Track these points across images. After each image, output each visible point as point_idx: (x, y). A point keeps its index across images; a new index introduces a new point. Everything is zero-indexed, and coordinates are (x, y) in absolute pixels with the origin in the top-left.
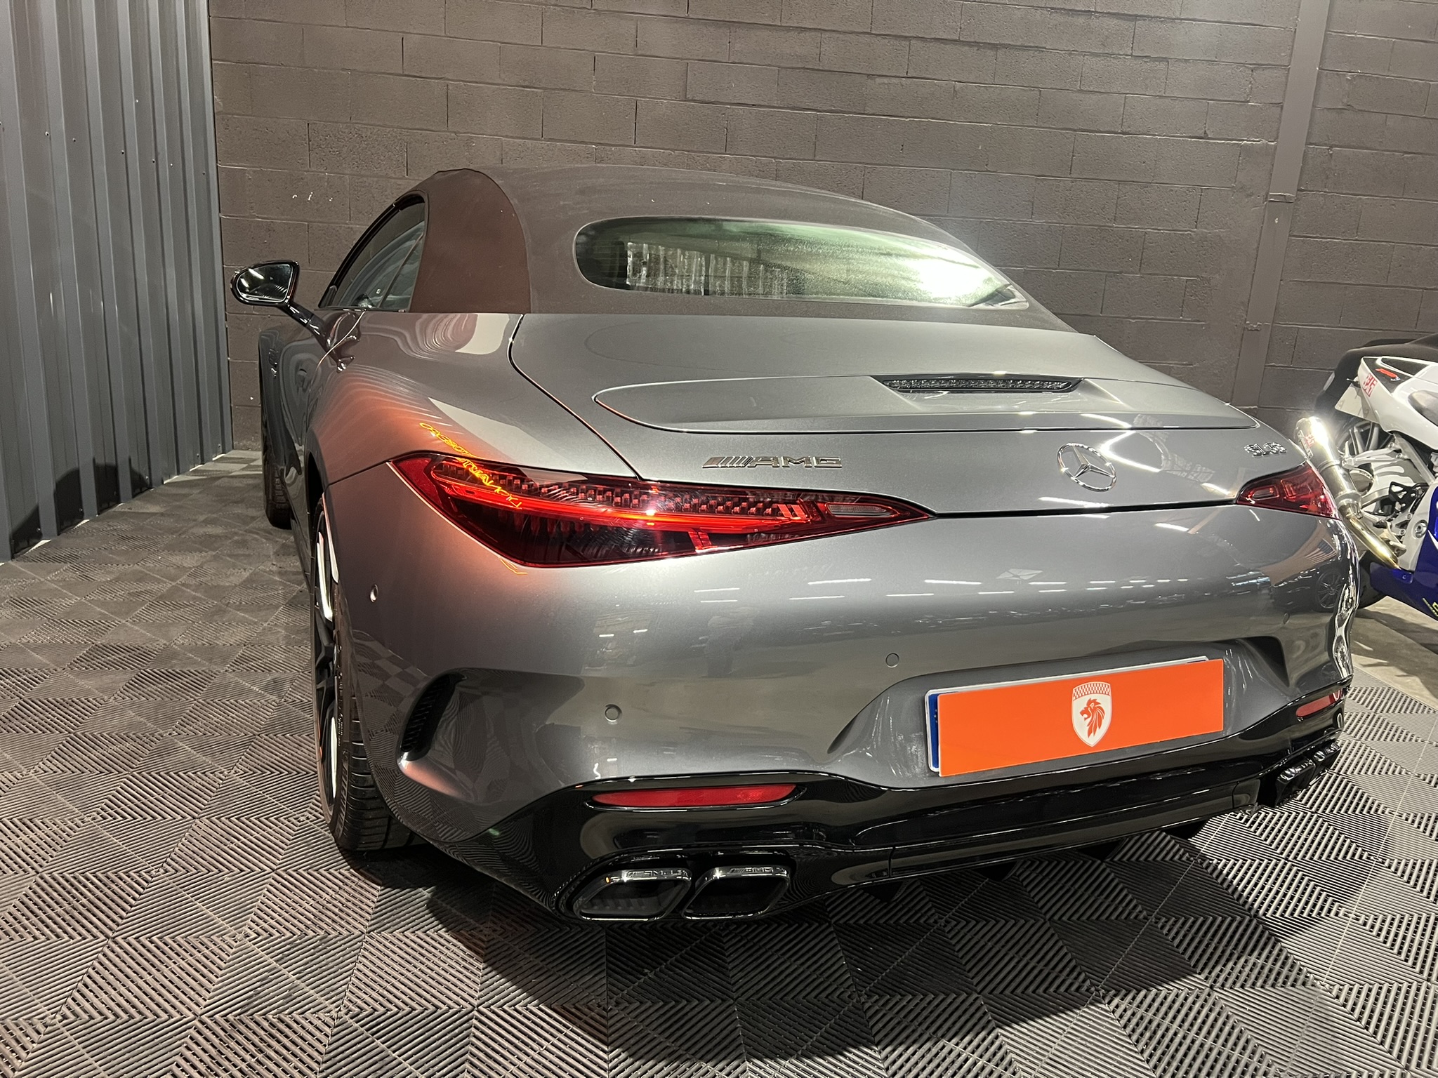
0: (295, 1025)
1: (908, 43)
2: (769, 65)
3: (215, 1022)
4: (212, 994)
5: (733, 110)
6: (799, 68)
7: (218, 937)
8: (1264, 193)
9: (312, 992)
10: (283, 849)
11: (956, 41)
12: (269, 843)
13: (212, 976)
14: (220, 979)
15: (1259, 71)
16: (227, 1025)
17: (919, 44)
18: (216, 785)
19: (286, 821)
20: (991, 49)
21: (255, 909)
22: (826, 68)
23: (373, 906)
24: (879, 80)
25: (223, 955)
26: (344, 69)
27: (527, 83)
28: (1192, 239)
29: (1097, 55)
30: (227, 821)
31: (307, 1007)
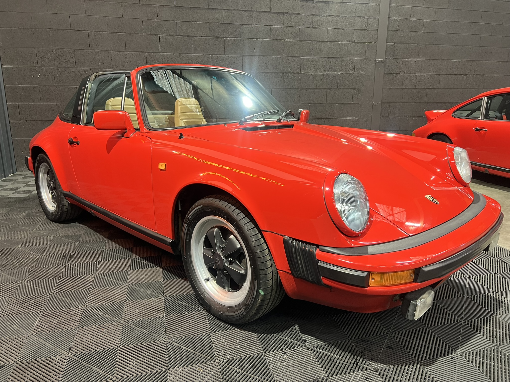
0: (52, 361)
1: (253, 13)
2: (206, 22)
3: (22, 363)
4: (20, 354)
5: (195, 38)
6: (216, 23)
7: (21, 336)
8: (375, 60)
9: (58, 349)
10: (44, 304)
11: (269, 12)
12: (39, 303)
13: (20, 349)
14: (23, 349)
15: (370, 19)
16: (27, 364)
17: (257, 13)
18: (17, 286)
19: (45, 295)
20: (282, 14)
21: (35, 325)
22: (226, 23)
23: (80, 319)
24: (244, 26)
25: (24, 341)
26: (48, 29)
27: (118, 31)
28: (354, 76)
29: (317, 15)
30: (22, 297)
31: (56, 354)
